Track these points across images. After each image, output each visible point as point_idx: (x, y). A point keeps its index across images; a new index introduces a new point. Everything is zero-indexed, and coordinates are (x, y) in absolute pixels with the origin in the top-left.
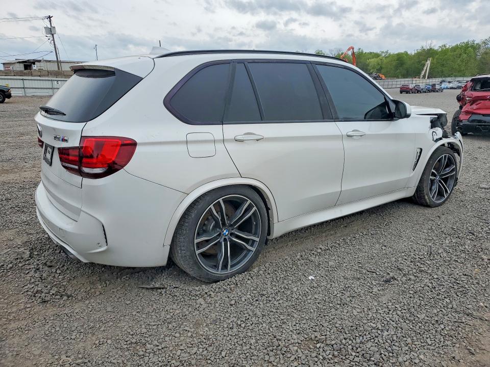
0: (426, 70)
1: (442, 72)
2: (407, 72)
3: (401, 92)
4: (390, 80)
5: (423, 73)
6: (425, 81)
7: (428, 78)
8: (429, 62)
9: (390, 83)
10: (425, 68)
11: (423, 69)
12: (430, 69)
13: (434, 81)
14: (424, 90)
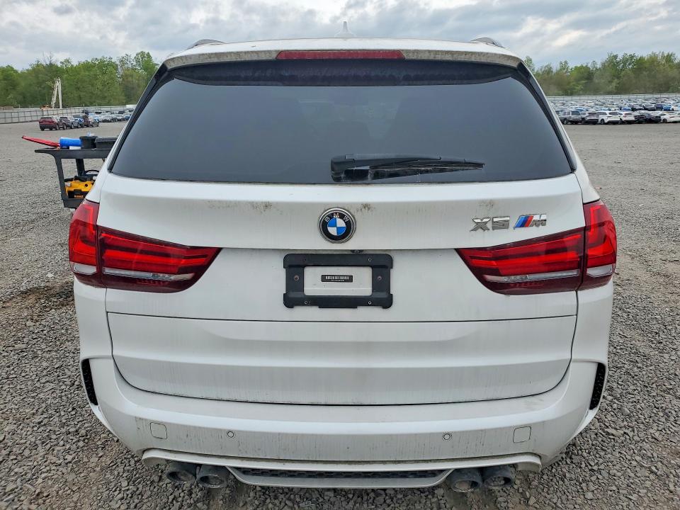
0: (58, 95)
1: (80, 98)
2: (24, 97)
3: (42, 128)
4: (7, 111)
5: (54, 100)
6: (60, 112)
7: (63, 107)
8: (58, 84)
9: (8, 115)
10: (55, 93)
11: (52, 94)
12: (63, 94)
13: (77, 111)
14: (76, 125)
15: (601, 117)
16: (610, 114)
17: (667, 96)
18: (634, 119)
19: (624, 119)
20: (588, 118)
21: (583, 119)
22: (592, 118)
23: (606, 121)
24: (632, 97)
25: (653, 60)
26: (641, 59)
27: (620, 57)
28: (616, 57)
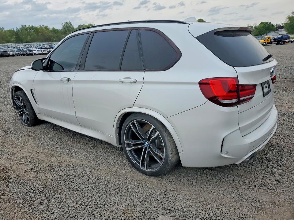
15: (34, 52)
16: (37, 50)
17: (51, 43)
18: (47, 52)
19: (43, 52)
20: (29, 53)
21: (26, 53)
22: (30, 53)
23: (37, 54)
24: (38, 43)
25: (41, 28)
26: (36, 28)
27: (27, 26)
28: (25, 26)
